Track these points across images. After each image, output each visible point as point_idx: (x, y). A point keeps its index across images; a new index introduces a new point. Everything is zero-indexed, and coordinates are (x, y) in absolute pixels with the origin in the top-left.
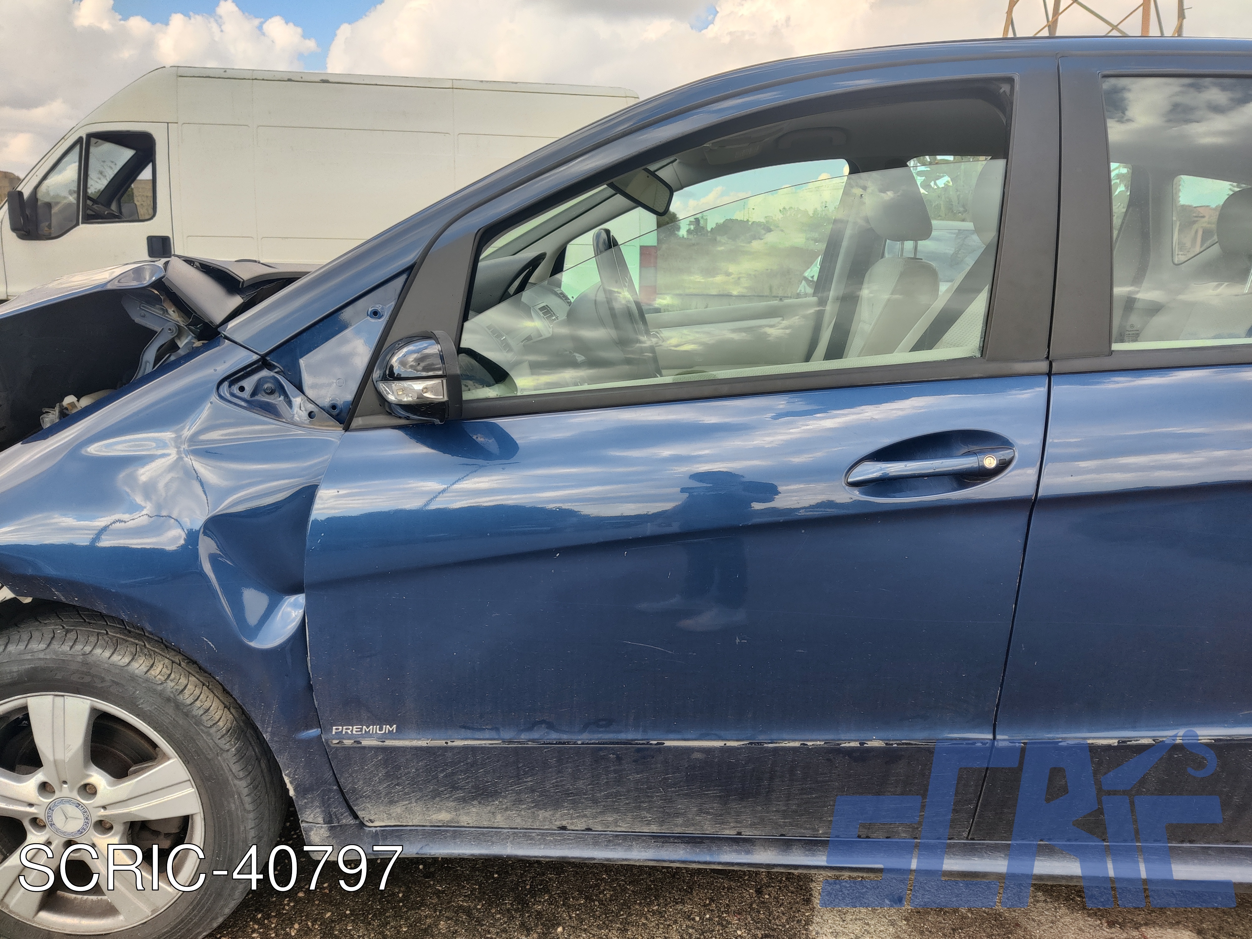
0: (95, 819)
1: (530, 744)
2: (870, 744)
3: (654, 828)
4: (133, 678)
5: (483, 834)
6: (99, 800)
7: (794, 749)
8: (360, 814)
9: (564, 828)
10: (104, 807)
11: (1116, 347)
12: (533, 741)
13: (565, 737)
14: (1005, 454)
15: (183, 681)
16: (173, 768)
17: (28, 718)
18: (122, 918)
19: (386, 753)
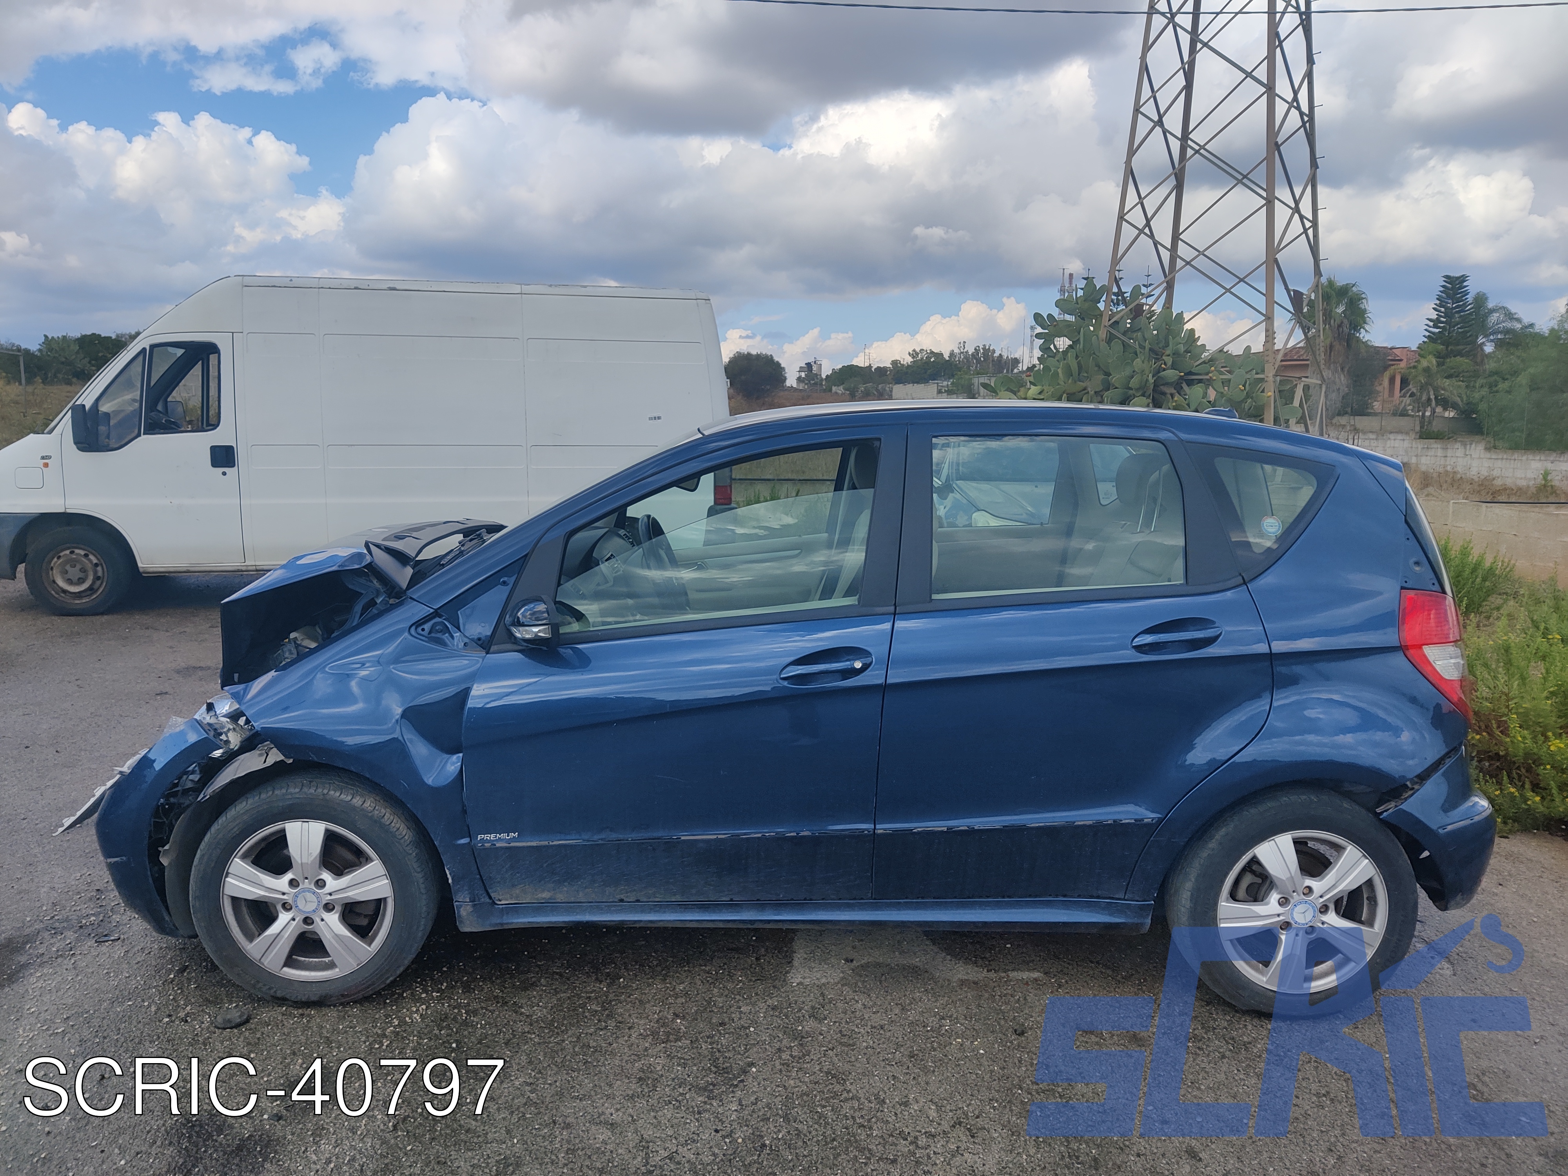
0: (324, 902)
1: (600, 842)
2: (802, 834)
3: (678, 898)
4: (354, 808)
5: (571, 907)
6: (327, 889)
7: (758, 838)
8: (492, 895)
9: (622, 901)
10: (330, 894)
11: (935, 597)
12: (602, 839)
13: (621, 836)
14: (868, 660)
15: (383, 811)
16: (375, 867)
17: (285, 836)
18: (337, 970)
19: (511, 851)
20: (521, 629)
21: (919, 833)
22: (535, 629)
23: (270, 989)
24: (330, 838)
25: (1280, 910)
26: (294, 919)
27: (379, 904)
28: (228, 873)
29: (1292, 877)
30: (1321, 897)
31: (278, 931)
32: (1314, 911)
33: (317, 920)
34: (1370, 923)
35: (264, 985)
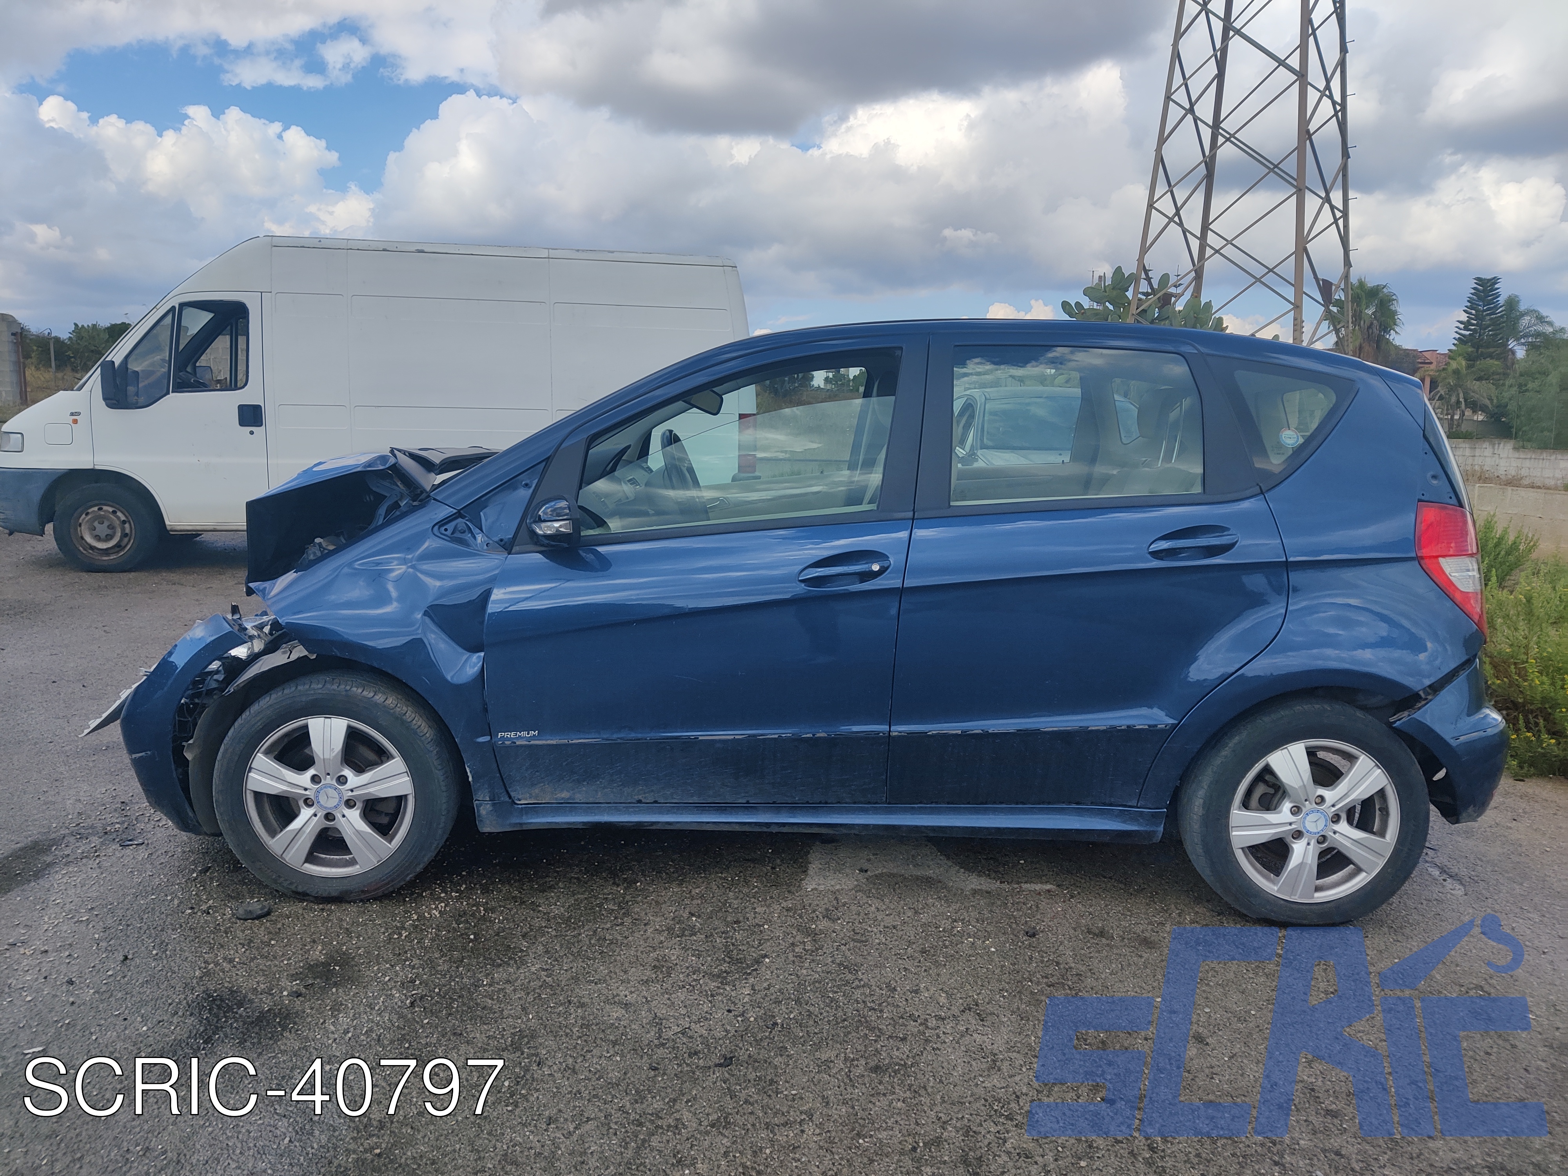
0: (345, 798)
1: (619, 741)
2: (818, 735)
3: (695, 799)
4: (376, 704)
5: (589, 808)
6: (349, 786)
7: (775, 739)
8: (512, 794)
9: (639, 802)
10: (352, 791)
11: (952, 504)
12: (621, 739)
13: (639, 736)
14: (886, 564)
15: (405, 708)
16: (396, 764)
17: (308, 732)
18: (358, 867)
19: (531, 749)
20: (543, 525)
21: (933, 736)
22: (557, 525)
23: (291, 883)
24: (353, 737)
25: (1293, 819)
26: (315, 815)
27: (400, 800)
28: (251, 768)
29: (1304, 785)
30: (1333, 806)
31: (300, 827)
32: (1326, 820)
33: (338, 816)
34: (1382, 833)
35: (286, 880)
